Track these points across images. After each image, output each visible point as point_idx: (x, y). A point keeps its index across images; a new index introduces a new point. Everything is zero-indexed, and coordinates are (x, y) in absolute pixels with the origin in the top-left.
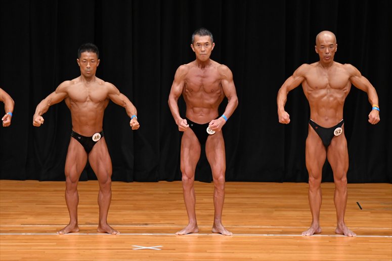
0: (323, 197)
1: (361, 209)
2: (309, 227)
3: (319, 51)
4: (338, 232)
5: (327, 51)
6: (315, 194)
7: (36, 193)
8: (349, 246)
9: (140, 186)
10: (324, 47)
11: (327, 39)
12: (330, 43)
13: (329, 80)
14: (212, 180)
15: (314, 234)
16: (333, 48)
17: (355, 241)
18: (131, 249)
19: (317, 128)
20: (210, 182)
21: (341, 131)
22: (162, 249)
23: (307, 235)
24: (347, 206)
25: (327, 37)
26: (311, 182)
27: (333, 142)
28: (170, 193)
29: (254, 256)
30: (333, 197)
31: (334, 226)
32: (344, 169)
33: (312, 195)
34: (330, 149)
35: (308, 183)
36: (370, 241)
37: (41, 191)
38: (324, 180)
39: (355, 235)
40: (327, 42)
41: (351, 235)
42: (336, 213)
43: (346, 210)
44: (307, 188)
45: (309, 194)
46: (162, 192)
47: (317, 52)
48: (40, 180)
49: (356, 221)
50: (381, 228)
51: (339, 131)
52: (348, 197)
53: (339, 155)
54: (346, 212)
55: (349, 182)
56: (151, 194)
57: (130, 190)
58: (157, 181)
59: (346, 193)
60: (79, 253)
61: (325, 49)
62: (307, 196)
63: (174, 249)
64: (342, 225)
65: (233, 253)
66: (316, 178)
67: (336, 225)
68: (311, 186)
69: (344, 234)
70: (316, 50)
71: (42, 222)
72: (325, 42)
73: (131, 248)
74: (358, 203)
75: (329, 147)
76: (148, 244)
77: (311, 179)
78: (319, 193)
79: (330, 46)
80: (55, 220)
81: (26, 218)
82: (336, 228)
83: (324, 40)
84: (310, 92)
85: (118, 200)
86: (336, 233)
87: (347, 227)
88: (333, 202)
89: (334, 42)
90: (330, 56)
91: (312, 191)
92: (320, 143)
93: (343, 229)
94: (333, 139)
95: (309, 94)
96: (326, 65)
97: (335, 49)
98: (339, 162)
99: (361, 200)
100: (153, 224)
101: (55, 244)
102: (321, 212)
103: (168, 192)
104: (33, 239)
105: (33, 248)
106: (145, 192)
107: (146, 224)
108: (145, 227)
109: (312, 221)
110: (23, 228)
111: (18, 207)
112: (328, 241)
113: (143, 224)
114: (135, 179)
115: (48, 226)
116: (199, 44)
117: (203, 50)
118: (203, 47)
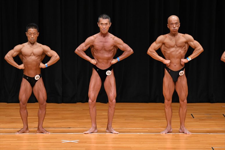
0: (173, 111)
1: (194, 118)
2: (165, 129)
3: (169, 27)
4: (180, 131)
5: (175, 26)
6: (168, 110)
7: (5, 110)
8: (187, 139)
9: (66, 105)
10: (172, 24)
11: (174, 20)
12: (176, 22)
13: (176, 43)
14: (108, 102)
15: (168, 133)
16: (178, 25)
17: (191, 137)
18: (61, 142)
19: (170, 71)
20: (107, 103)
21: (184, 73)
22: (79, 142)
23: (163, 133)
24: (186, 116)
25: (174, 18)
26: (166, 103)
27: (179, 80)
28: (83, 110)
29: (131, 145)
30: (178, 111)
31: (179, 128)
32: (186, 95)
33: (167, 110)
34: (177, 84)
35: (164, 103)
36: (199, 136)
37: (8, 109)
38: (173, 101)
39: (191, 133)
40: (174, 21)
41: (188, 133)
42: (179, 120)
43: (186, 118)
44: (164, 106)
45: (165, 109)
46: (79, 109)
47: (168, 28)
48: (8, 103)
49: (191, 125)
50: (205, 129)
51: (182, 73)
52: (187, 111)
53: (183, 87)
54: (186, 120)
55: (188, 102)
57: (60, 108)
58: (76, 103)
59: (186, 109)
60: (31, 145)
61: (173, 25)
62: (164, 111)
63: (86, 142)
64: (183, 128)
65: (120, 144)
66: (169, 100)
67: (180, 127)
68: (166, 105)
69: (184, 133)
70: (168, 26)
71: (9, 127)
72: (173, 21)
73: (60, 141)
74: (191, 114)
75: (177, 82)
76: (70, 139)
77: (166, 101)
78: (170, 109)
79: (176, 23)
82: (179, 129)
83: (172, 20)
84: (165, 50)
85: (53, 114)
86: (180, 132)
87: (186, 128)
88: (178, 114)
89: (178, 21)
90: (176, 29)
91: (166, 108)
92: (171, 80)
93: (184, 130)
94: (179, 78)
95: (164, 51)
96: (174, 35)
97: (179, 25)
98: (183, 91)
99: (193, 112)
100: (73, 128)
101: (17, 139)
102: (172, 120)
103: (82, 109)
104: (4, 137)
106: (69, 109)
107: (70, 128)
108: (69, 130)
109: (166, 125)
112: (175, 137)
113: (68, 128)
114: (63, 102)
115: (12, 129)
116: (102, 24)
117: (104, 27)
118: (104, 26)
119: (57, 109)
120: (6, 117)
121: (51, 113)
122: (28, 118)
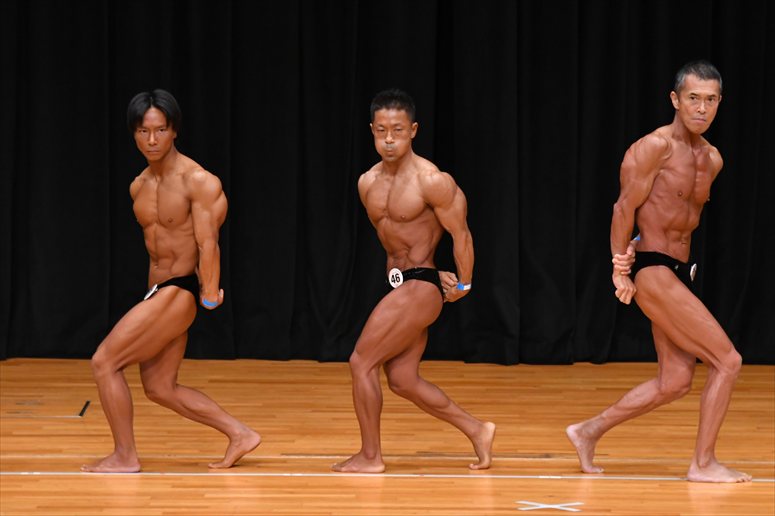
7: (313, 387)
9: (533, 372)
18: (516, 509)
22: (583, 510)
28: (598, 389)
46: (581, 387)
48: (321, 360)
56: (560, 391)
57: (512, 381)
58: (571, 364)
71: (325, 449)
73: (514, 506)
76: (551, 497)
80: (353, 444)
81: (293, 441)
85: (486, 404)
100: (561, 455)
101: (353, 496)
103: (593, 387)
104: (306, 486)
105: (305, 504)
106: (543, 386)
107: (547, 456)
108: (545, 462)
110: (284, 461)
111: (274, 417)
113: (541, 456)
114: (523, 358)
115: (338, 457)
116: (694, 96)
117: (702, 109)
118: (703, 104)
119: (503, 384)
120: (313, 411)
121: (479, 400)
122: (383, 415)
